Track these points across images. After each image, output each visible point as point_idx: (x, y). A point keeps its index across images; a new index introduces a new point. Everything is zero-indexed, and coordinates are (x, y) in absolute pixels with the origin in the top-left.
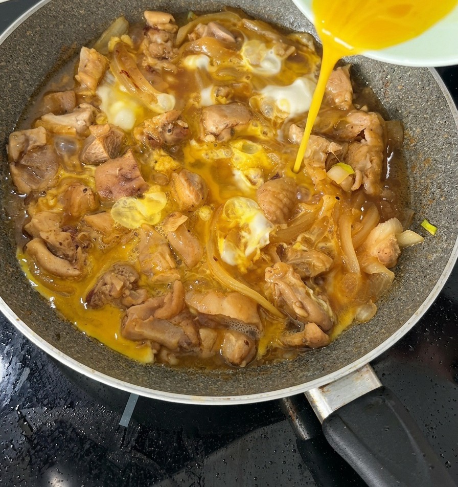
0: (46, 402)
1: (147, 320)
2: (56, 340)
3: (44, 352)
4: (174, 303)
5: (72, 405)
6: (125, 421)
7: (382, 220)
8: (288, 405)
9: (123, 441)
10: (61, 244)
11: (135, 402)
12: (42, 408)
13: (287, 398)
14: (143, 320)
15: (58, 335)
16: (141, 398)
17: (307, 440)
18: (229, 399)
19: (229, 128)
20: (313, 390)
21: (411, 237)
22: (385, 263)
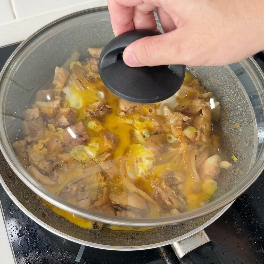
2: (42, 217)
6: (78, 259)
8: (162, 251)
10: (45, 168)
11: (83, 249)
13: (162, 247)
19: (132, 108)
21: (226, 164)
22: (212, 177)
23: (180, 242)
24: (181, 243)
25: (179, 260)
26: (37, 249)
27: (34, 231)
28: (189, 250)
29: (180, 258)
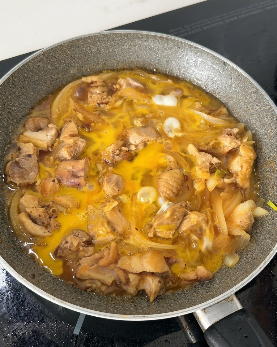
0: (26, 318)
1: (93, 267)
3: (24, 286)
4: (111, 255)
5: (43, 321)
6: (77, 331)
7: (243, 201)
8: (183, 320)
9: (76, 344)
10: (40, 216)
11: (83, 319)
12: (23, 323)
13: (182, 316)
14: (90, 267)
15: (34, 275)
16: (87, 316)
17: (194, 343)
18: (144, 317)
19: (143, 142)
20: (198, 311)
21: (261, 212)
23: (204, 309)
24: (206, 311)
25: (204, 332)
29: (205, 329)
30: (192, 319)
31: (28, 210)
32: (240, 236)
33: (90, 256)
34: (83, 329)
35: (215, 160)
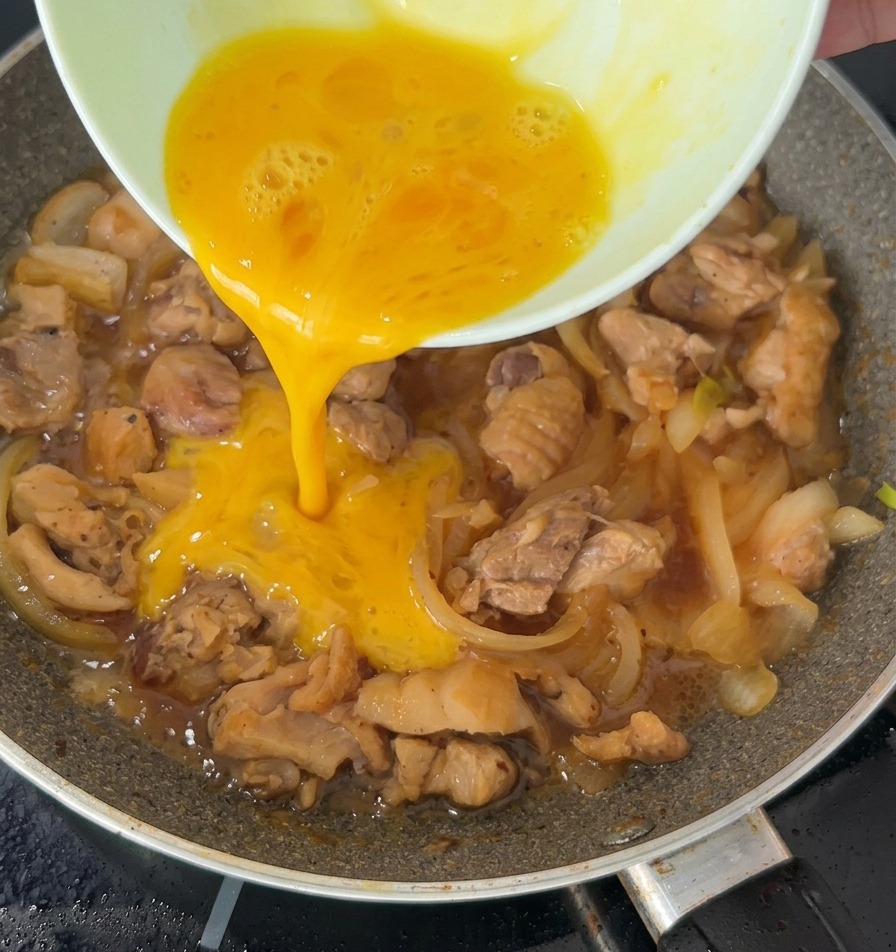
1: (272, 715)
4: (333, 675)
7: (793, 487)
8: (581, 900)
10: (84, 538)
14: (262, 715)
15: (63, 744)
18: (448, 887)
20: (637, 868)
21: (856, 524)
22: (798, 582)
23: (656, 862)
24: (665, 866)
25: (656, 942)
26: (36, 892)
27: (20, 811)
28: (697, 898)
29: (662, 931)
30: (613, 894)
31: (46, 520)
32: (783, 608)
33: (261, 677)
34: (234, 928)
35: (695, 344)
